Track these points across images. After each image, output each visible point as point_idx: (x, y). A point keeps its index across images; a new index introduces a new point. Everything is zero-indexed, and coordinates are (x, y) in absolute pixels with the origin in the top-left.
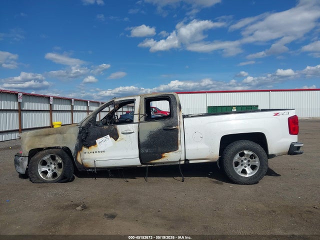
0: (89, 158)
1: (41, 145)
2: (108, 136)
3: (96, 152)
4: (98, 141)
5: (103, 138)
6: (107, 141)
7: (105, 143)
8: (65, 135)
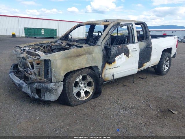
0: (109, 73)
1: (75, 67)
2: (123, 53)
3: (114, 68)
4: (116, 58)
5: (120, 56)
6: (122, 58)
7: (121, 59)
8: (93, 55)
